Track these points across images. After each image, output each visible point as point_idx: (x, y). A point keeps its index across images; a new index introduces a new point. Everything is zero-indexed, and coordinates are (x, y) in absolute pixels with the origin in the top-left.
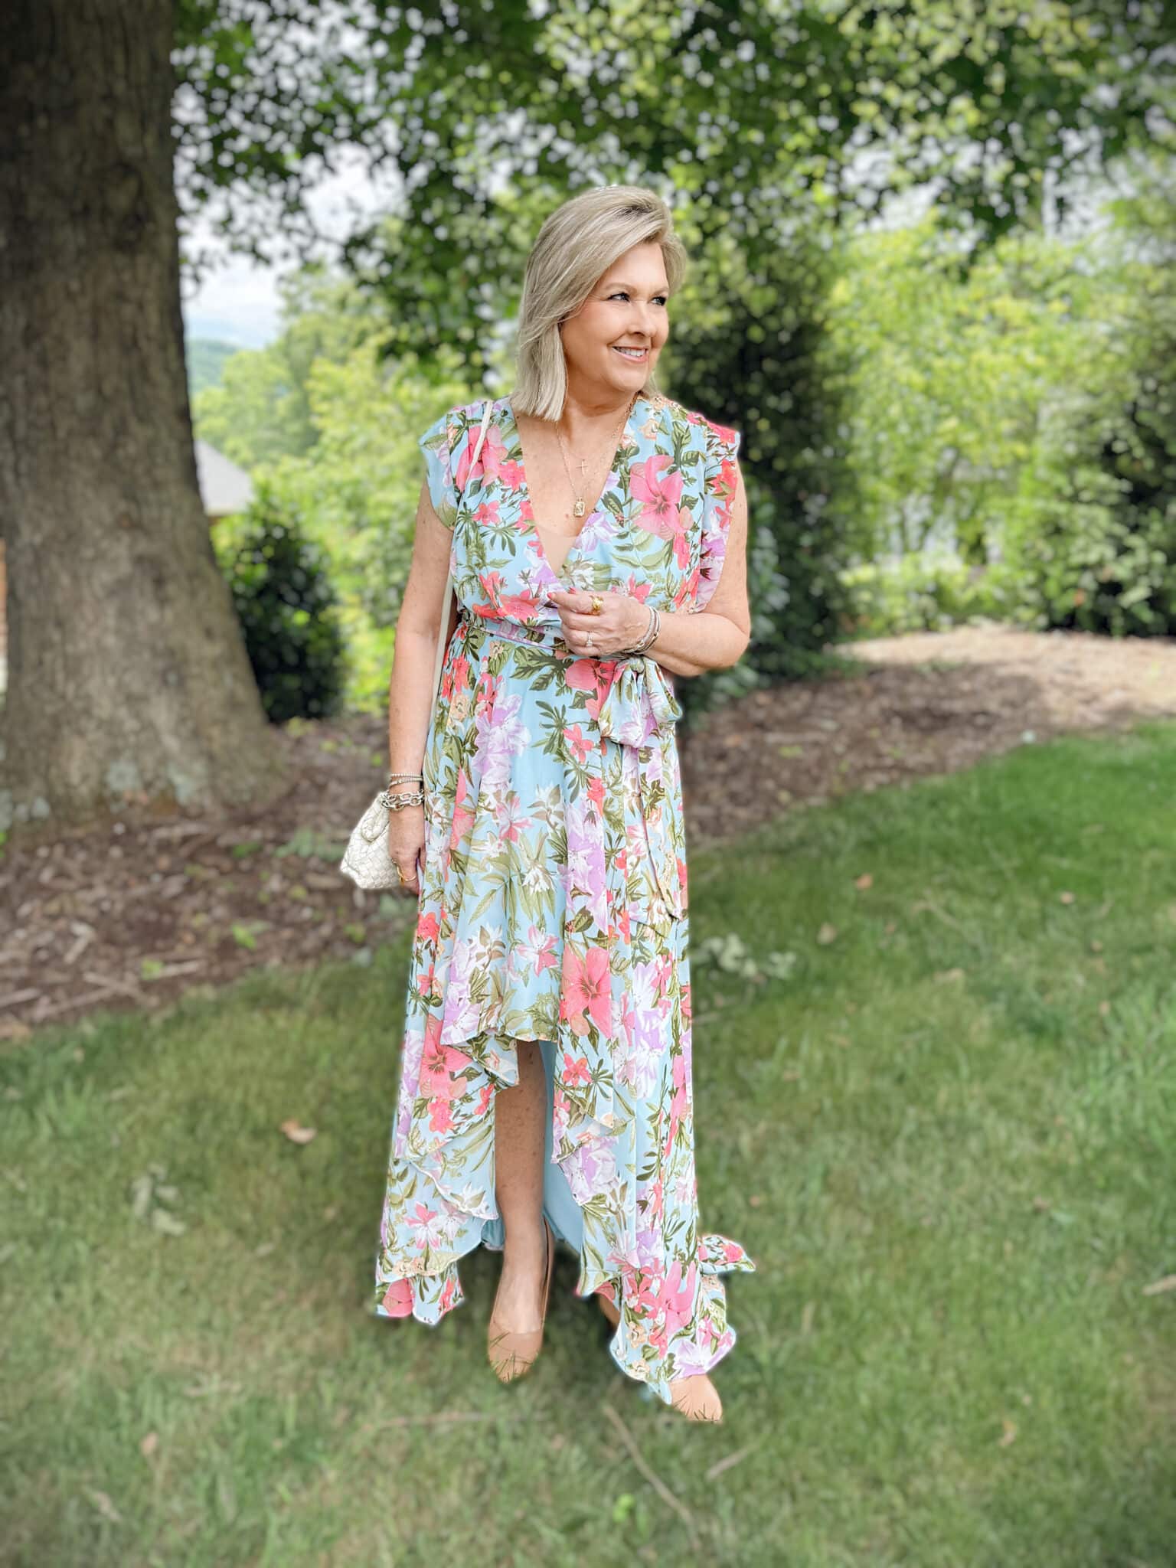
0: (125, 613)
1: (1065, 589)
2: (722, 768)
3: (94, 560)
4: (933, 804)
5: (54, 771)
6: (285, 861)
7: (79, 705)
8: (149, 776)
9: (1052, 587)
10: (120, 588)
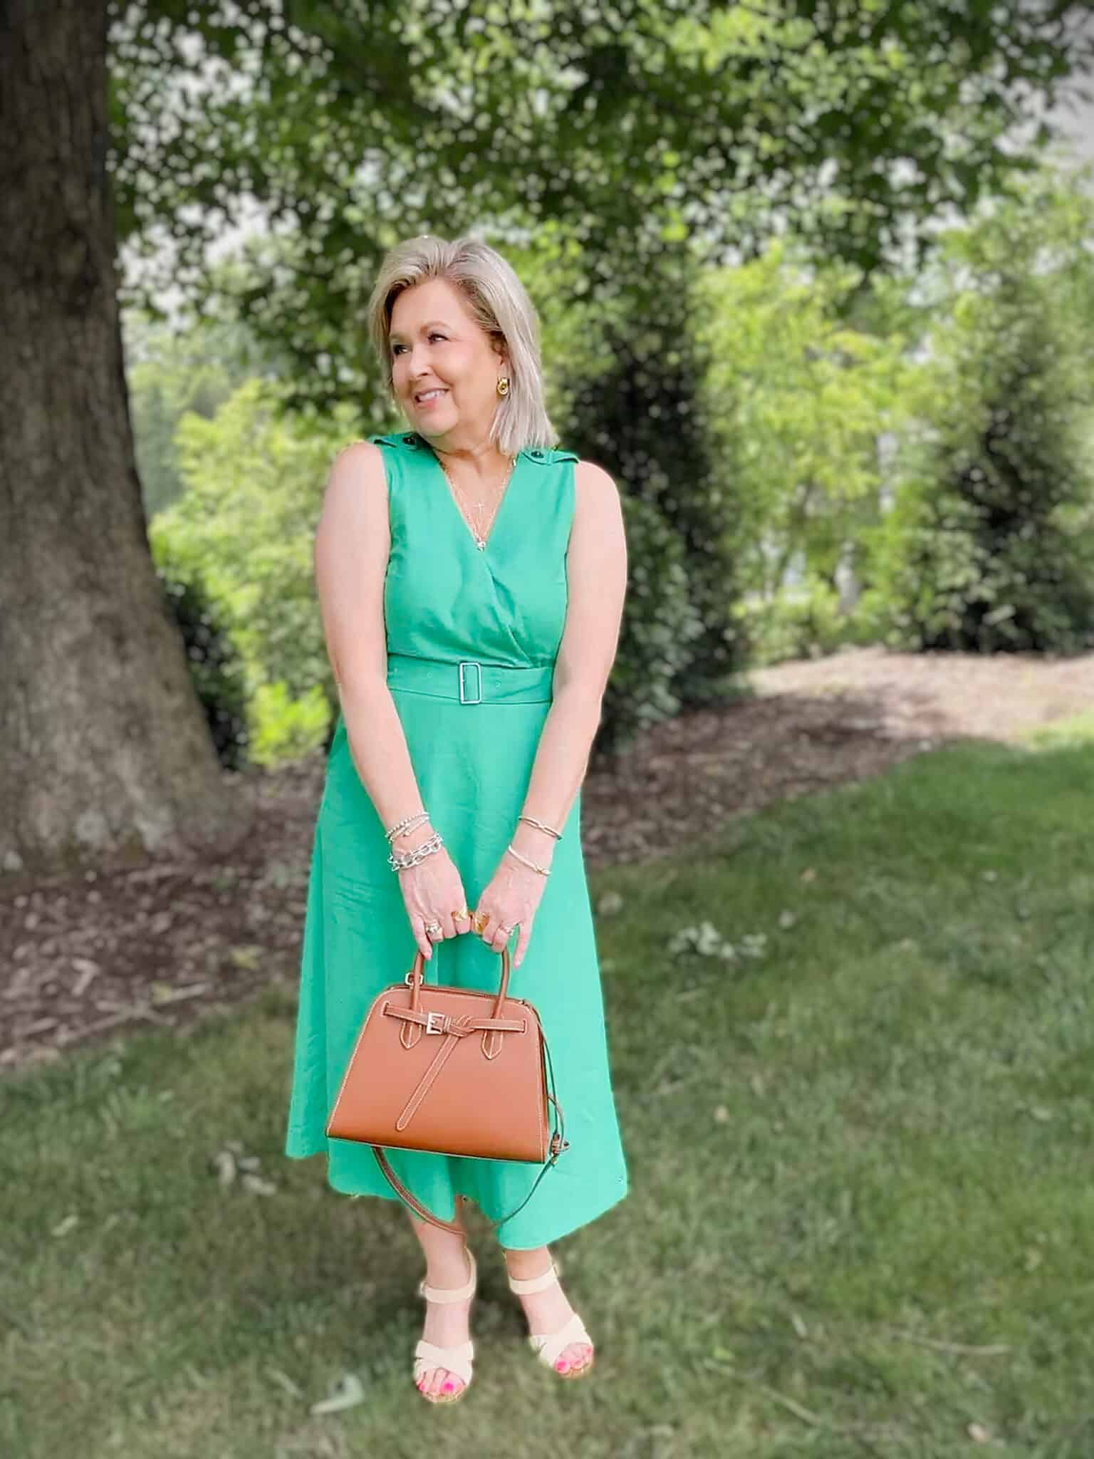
0: (85, 672)
1: (935, 611)
2: (654, 787)
3: (53, 621)
4: (854, 807)
5: (22, 827)
6: (262, 893)
7: (44, 762)
8: (116, 825)
9: (922, 610)
10: (79, 648)
